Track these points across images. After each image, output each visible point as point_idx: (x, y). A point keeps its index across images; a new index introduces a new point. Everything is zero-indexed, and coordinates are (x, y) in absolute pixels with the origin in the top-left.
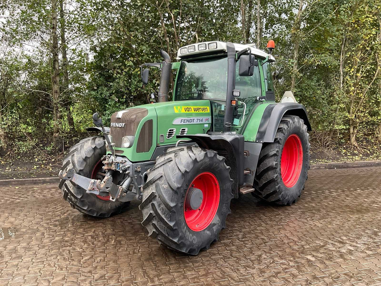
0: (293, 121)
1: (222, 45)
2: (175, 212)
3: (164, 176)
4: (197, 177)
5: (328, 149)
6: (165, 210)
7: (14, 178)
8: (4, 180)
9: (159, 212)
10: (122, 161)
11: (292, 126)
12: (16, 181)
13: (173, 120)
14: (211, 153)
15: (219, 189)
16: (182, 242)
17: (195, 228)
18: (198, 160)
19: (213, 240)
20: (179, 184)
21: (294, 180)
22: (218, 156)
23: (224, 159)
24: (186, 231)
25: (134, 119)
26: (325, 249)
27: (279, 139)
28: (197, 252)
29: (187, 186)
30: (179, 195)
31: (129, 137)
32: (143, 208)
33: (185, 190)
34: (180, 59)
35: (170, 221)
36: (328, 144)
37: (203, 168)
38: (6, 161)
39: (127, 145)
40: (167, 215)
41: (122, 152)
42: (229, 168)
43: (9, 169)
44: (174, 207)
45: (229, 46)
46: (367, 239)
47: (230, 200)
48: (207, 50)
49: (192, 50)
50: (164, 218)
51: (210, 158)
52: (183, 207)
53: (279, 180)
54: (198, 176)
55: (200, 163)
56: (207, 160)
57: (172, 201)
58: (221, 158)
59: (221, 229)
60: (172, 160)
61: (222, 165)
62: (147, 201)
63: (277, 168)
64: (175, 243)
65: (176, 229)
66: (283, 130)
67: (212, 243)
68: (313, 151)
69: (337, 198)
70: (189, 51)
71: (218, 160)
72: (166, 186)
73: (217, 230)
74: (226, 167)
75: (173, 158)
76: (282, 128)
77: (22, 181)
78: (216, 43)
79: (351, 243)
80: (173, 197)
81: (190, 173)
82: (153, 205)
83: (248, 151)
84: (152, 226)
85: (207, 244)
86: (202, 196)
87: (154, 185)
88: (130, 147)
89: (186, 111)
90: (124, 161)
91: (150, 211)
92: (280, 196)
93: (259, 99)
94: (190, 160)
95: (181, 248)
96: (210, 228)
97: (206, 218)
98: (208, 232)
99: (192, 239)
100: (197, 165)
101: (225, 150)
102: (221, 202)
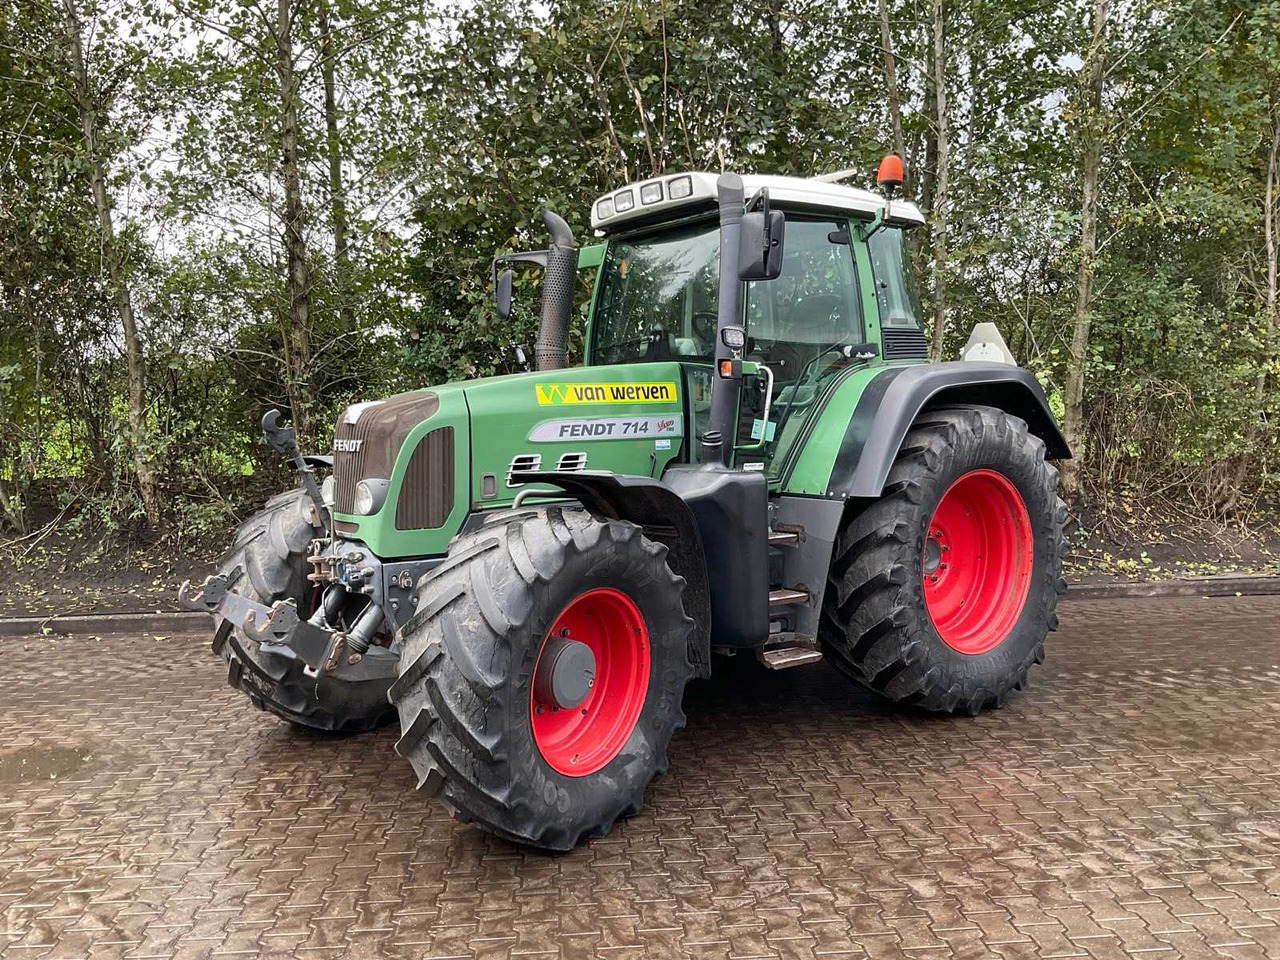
0: (972, 423)
1: (705, 184)
2: (498, 706)
3: (469, 593)
4: (574, 602)
5: (1230, 525)
6: (467, 700)
7: (159, 612)
8: (130, 616)
9: (452, 705)
10: (352, 554)
11: (966, 444)
12: (163, 619)
13: (529, 428)
14: (623, 530)
15: (646, 647)
16: (519, 805)
17: (563, 766)
18: (580, 545)
19: (624, 807)
20: (516, 617)
21: (998, 629)
22: (645, 541)
23: (662, 550)
24: (534, 771)
25: (391, 427)
26: (998, 863)
27: (906, 485)
28: (570, 841)
29: (543, 626)
30: (514, 653)
31: (369, 481)
32: (399, 696)
33: (535, 640)
34: (603, 233)
35: (485, 733)
36: (1227, 506)
37: (595, 572)
38: (154, 561)
39: (365, 505)
40: (474, 713)
41: (355, 526)
42: (681, 581)
43: (159, 586)
44: (497, 688)
45: (725, 185)
46: (1179, 839)
47: (684, 683)
48: (666, 200)
49: (627, 205)
50: (466, 725)
51: (617, 542)
52: (527, 692)
53: (912, 627)
54: (580, 597)
55: (585, 556)
56: (608, 549)
57: (491, 669)
58: (655, 547)
59: (652, 772)
60: (497, 546)
61: (659, 567)
62: (415, 672)
63: (900, 586)
64: (499, 807)
65: (500, 762)
66: (923, 455)
67: (620, 816)
68: (1168, 533)
69: (1167, 697)
70: (620, 208)
71: (645, 552)
72: (474, 624)
73: (637, 776)
74: (669, 578)
75: (502, 540)
76: (921, 448)
77: (178, 619)
78: (690, 178)
79: (1107, 849)
80: (495, 659)
81: (551, 586)
82: (432, 683)
83: (803, 528)
84: (426, 754)
85: (605, 818)
86: (592, 666)
87: (437, 624)
88: (373, 512)
89: (581, 399)
90: (357, 556)
91: (422, 703)
92: (922, 680)
93: (853, 353)
94: (553, 546)
95: (517, 824)
96: (615, 767)
97: (604, 736)
98: (608, 781)
99: (557, 800)
100: (577, 563)
101: (670, 524)
102: (654, 690)
